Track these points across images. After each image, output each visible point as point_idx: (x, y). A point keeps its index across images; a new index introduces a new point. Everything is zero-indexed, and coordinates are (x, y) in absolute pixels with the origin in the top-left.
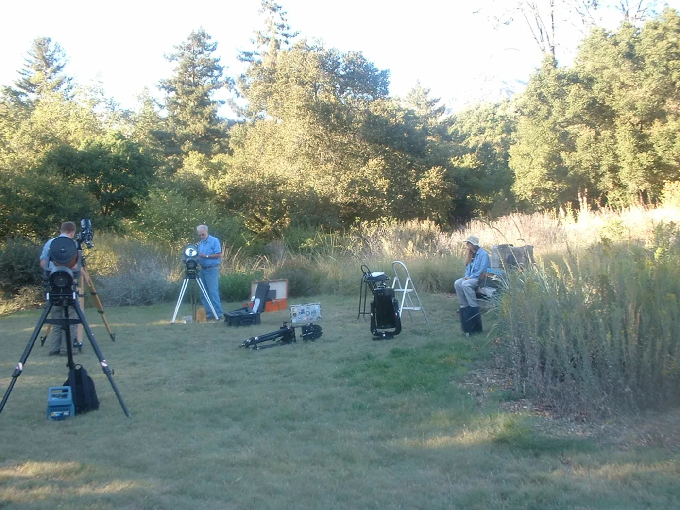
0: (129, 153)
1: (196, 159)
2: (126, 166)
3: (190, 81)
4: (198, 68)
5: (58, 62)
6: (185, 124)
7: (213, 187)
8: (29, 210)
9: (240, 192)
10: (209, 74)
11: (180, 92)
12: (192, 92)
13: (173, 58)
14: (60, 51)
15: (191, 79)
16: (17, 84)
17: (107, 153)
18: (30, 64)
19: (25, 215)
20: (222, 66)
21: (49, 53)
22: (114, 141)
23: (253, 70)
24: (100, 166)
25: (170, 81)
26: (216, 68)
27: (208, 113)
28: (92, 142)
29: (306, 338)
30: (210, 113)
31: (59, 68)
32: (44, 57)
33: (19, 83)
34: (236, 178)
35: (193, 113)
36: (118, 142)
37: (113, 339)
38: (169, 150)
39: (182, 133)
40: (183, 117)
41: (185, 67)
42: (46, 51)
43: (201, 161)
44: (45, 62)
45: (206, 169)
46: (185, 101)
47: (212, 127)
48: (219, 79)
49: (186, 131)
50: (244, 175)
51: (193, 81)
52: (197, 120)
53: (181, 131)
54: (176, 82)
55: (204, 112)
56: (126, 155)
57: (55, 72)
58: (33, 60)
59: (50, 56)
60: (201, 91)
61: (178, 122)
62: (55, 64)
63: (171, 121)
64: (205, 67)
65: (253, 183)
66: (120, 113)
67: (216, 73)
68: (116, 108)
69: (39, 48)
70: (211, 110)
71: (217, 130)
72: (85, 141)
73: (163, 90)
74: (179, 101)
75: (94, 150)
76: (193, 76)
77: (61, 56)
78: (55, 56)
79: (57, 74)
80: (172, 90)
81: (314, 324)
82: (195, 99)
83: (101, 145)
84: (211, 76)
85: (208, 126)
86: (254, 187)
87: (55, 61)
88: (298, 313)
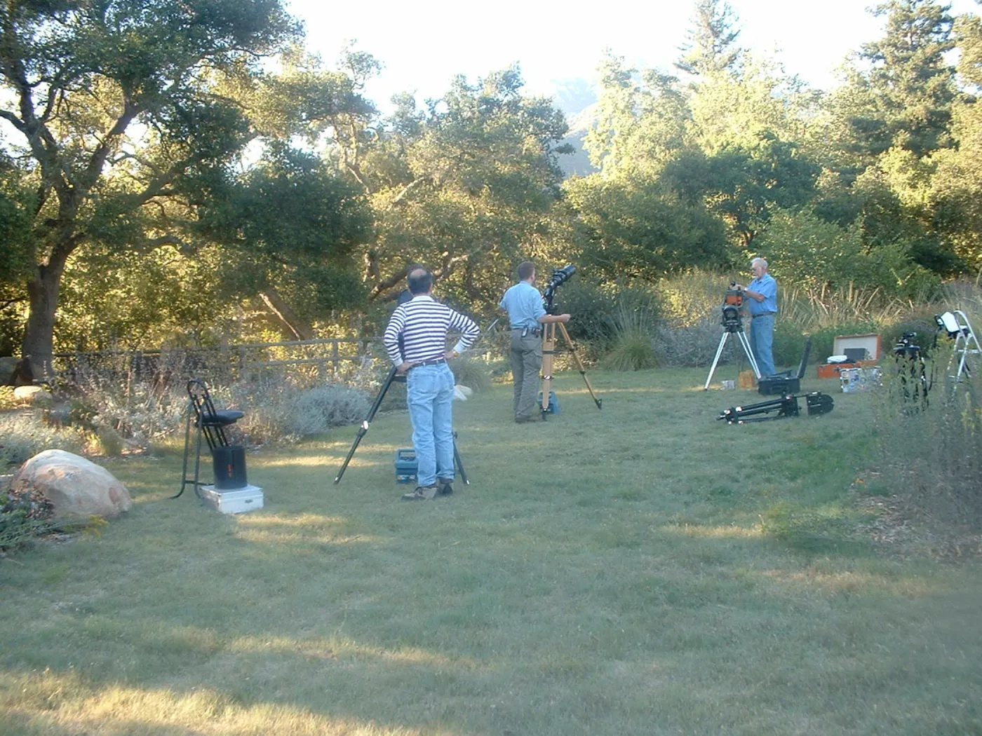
0: (775, 158)
1: (899, 159)
2: (771, 176)
3: (907, 43)
4: (918, 23)
5: (730, 29)
6: (900, 106)
7: (923, 199)
8: (632, 241)
9: (948, 206)
10: (936, 29)
11: (889, 59)
12: (907, 59)
13: (879, 11)
14: (730, 14)
15: (908, 39)
16: (675, 64)
17: (745, 159)
18: (692, 35)
19: (626, 247)
20: (953, 17)
21: (716, 18)
22: (756, 142)
23: (963, 24)
24: (734, 178)
25: (875, 46)
26: (945, 20)
27: (932, 88)
28: (728, 144)
29: (813, 411)
30: (935, 88)
31: (731, 37)
32: (709, 24)
33: (678, 63)
34: (943, 186)
35: (911, 90)
36: (763, 143)
37: (599, 406)
38: (876, 145)
39: (894, 121)
40: (896, 97)
41: (897, 23)
42: (713, 14)
43: (905, 161)
44: (712, 29)
45: (913, 172)
46: (898, 72)
47: (939, 109)
48: (952, 36)
49: (901, 116)
50: (955, 180)
51: (910, 43)
52: (916, 99)
53: (894, 117)
54: (883, 46)
55: (925, 87)
56: (770, 160)
57: (725, 43)
58: (696, 29)
59: (718, 21)
60: (921, 56)
61: (890, 104)
62: (726, 33)
63: (880, 103)
64: (927, 20)
65: (965, 191)
66: (809, 95)
67: (945, 27)
68: (802, 89)
69: (703, 12)
70: (936, 83)
71: (945, 111)
72: (719, 144)
73: (865, 58)
74: (891, 73)
75: (729, 156)
76: (909, 35)
77: (733, 21)
78: (725, 22)
79: (728, 46)
80: (879, 58)
81: (823, 394)
82: (912, 69)
83: (740, 148)
84: (938, 33)
85: (932, 107)
86: (969, 198)
87: (725, 28)
88: (850, 380)
